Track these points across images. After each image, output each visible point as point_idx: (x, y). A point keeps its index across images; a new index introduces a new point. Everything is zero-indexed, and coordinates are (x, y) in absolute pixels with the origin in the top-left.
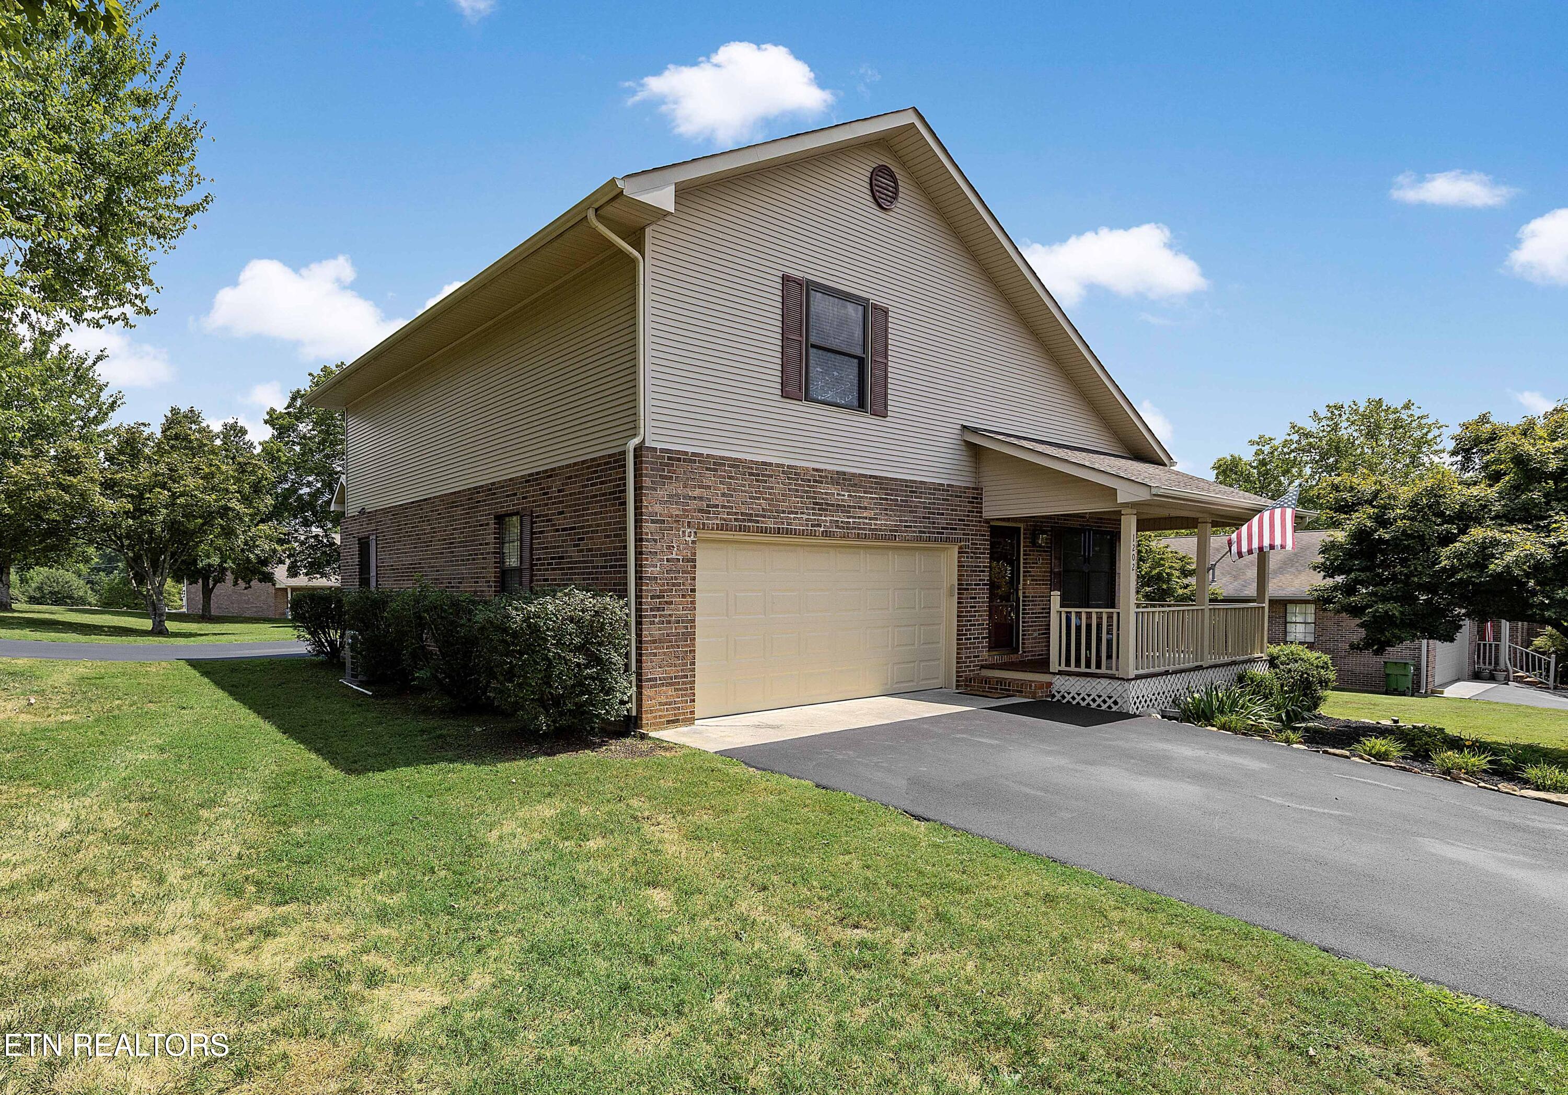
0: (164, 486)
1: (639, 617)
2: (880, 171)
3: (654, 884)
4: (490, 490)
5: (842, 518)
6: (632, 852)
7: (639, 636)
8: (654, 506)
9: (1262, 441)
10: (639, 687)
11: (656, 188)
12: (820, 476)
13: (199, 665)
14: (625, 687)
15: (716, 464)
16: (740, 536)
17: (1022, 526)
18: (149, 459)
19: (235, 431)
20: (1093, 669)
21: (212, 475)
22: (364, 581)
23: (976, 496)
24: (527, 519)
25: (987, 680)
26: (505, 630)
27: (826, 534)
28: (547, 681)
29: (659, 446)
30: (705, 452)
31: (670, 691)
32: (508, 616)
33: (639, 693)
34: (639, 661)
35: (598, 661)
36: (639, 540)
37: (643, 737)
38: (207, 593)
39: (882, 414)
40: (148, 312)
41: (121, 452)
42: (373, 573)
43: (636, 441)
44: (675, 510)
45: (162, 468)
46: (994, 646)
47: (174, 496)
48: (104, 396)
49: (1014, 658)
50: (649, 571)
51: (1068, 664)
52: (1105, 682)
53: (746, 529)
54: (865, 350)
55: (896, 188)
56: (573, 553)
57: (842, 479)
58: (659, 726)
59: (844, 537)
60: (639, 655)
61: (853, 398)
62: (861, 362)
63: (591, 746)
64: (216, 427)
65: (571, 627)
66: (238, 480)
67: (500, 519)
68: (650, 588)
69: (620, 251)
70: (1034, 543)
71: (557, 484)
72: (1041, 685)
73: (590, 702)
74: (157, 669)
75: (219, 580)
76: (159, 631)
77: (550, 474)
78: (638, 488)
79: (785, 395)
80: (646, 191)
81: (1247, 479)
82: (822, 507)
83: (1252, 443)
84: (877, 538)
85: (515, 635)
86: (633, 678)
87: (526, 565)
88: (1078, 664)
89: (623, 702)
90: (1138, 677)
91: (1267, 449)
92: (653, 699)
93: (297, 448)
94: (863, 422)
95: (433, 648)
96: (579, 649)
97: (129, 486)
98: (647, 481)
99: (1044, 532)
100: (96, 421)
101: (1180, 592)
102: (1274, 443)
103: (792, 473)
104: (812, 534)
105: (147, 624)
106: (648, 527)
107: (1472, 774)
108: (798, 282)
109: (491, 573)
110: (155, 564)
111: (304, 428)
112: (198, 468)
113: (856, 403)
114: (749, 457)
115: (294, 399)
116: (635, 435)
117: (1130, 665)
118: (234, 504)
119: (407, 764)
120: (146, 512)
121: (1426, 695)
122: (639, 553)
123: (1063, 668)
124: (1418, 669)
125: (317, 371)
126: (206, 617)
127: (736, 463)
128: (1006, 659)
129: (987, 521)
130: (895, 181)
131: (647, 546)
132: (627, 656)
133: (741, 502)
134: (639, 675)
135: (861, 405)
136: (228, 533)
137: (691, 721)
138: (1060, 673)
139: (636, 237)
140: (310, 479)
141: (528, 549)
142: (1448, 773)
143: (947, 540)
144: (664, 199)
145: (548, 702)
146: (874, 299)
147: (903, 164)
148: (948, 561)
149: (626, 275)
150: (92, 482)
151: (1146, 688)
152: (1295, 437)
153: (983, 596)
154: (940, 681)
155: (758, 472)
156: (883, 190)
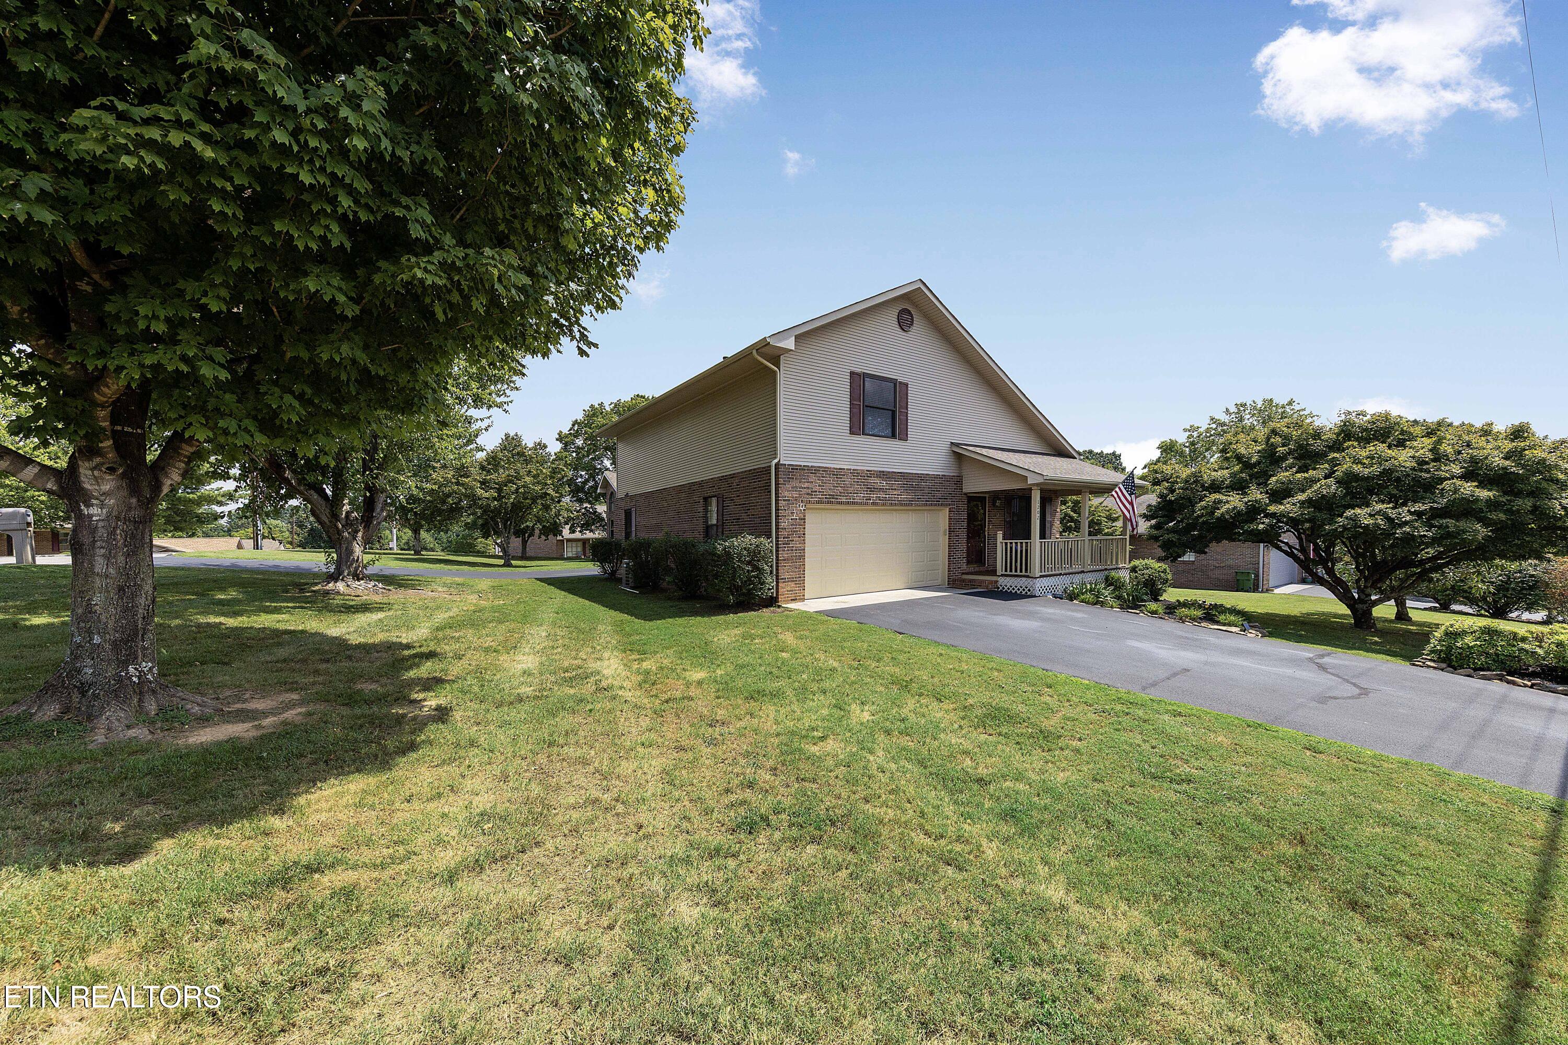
0: (513, 483)
1: (777, 548)
2: (905, 311)
3: (783, 651)
4: (700, 484)
5: (882, 495)
6: (774, 642)
7: (777, 557)
8: (785, 493)
9: (1193, 429)
10: (777, 582)
11: (786, 339)
12: (871, 474)
13: (544, 581)
14: (770, 581)
15: (815, 470)
16: (827, 506)
17: (987, 496)
19: (542, 446)
20: (1018, 573)
21: (538, 475)
22: (630, 534)
23: (958, 481)
24: (720, 499)
25: (964, 580)
26: (715, 554)
27: (873, 504)
28: (734, 578)
29: (787, 463)
30: (810, 464)
31: (793, 584)
32: (715, 548)
33: (777, 585)
34: (777, 570)
35: (756, 568)
36: (777, 510)
37: (779, 607)
38: (524, 543)
39: (904, 438)
40: (517, 389)
42: (633, 529)
43: (776, 461)
44: (795, 495)
45: (512, 473)
46: (969, 562)
47: (518, 488)
49: (982, 569)
50: (782, 525)
51: (1006, 571)
52: (1024, 579)
53: (831, 503)
54: (895, 407)
55: (912, 319)
56: (744, 516)
57: (882, 475)
58: (787, 602)
59: (883, 505)
60: (777, 566)
61: (889, 431)
62: (894, 412)
63: (755, 610)
64: (530, 445)
65: (745, 553)
67: (706, 499)
68: (783, 533)
69: (766, 367)
70: (994, 504)
71: (736, 481)
72: (991, 582)
73: (753, 589)
75: (531, 535)
76: (509, 565)
77: (732, 476)
78: (777, 484)
79: (852, 433)
80: (780, 341)
81: (1182, 454)
82: (872, 490)
83: (1185, 430)
84: (901, 505)
85: (719, 556)
86: (774, 578)
87: (720, 523)
88: (1011, 571)
89: (769, 589)
90: (1041, 576)
91: (1195, 434)
92: (784, 588)
93: (574, 454)
94: (896, 445)
95: (673, 566)
96: (749, 563)
97: (495, 483)
98: (781, 481)
99: (999, 499)
101: (1106, 531)
102: (1201, 430)
103: (855, 473)
104: (867, 504)
105: (502, 562)
106: (782, 503)
107: (1193, 619)
108: (857, 374)
109: (701, 528)
111: (579, 442)
112: (530, 472)
113: (890, 434)
114: (833, 466)
115: (573, 425)
116: (775, 458)
117: (1036, 571)
118: (550, 491)
119: (670, 617)
120: (504, 497)
121: (1262, 592)
122: (777, 516)
123: (1004, 573)
124: (1257, 576)
126: (524, 557)
127: (826, 469)
128: (977, 569)
129: (965, 494)
130: (912, 316)
131: (781, 513)
132: (771, 566)
133: (828, 489)
134: (777, 576)
135: (893, 436)
137: (803, 600)
138: (1002, 575)
139: (776, 361)
140: (583, 473)
141: (721, 513)
142: (1182, 620)
143: (942, 505)
144: (790, 344)
145: (734, 589)
146: (900, 379)
147: (916, 306)
148: (942, 518)
149: (771, 378)
150: (475, 480)
151: (1046, 582)
152: (1214, 426)
153: (963, 535)
154: (939, 582)
155: (838, 473)
156: (905, 321)
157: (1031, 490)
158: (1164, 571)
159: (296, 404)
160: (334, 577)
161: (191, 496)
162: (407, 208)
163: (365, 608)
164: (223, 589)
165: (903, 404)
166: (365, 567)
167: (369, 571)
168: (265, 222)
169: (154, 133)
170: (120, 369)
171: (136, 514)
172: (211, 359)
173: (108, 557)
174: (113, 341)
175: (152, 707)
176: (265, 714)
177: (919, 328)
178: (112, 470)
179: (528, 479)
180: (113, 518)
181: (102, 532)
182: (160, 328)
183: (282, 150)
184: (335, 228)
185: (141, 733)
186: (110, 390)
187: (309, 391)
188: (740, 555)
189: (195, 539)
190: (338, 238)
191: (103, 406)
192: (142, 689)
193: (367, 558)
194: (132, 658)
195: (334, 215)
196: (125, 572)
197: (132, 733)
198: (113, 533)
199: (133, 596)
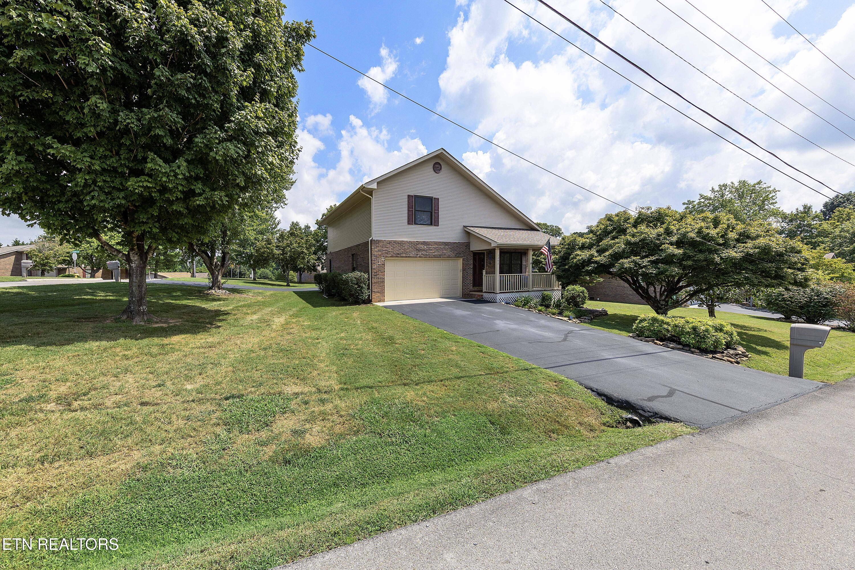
0: (289, 246)
1: (372, 277)
4: (351, 248)
5: (424, 253)
7: (371, 282)
8: (375, 253)
9: (689, 203)
11: (373, 184)
12: (418, 243)
13: (296, 293)
14: (367, 292)
15: (389, 242)
16: (396, 258)
17: (485, 252)
18: (286, 239)
19: (307, 227)
20: (491, 291)
22: (331, 271)
23: (468, 245)
24: (357, 255)
25: (468, 295)
27: (420, 257)
28: (350, 290)
29: (375, 239)
30: (383, 239)
31: (379, 294)
33: (371, 294)
34: (371, 287)
35: (359, 286)
36: (372, 260)
37: (372, 304)
38: (301, 275)
39: (437, 225)
41: (280, 238)
42: (332, 269)
43: (371, 238)
44: (380, 253)
45: (289, 242)
46: (474, 286)
47: (291, 249)
48: (276, 221)
49: (477, 288)
50: (374, 267)
51: (486, 290)
52: (492, 294)
53: (398, 257)
54: (432, 210)
56: (363, 263)
57: (425, 243)
58: (376, 302)
59: (425, 257)
61: (429, 222)
62: (431, 213)
63: (359, 305)
64: (303, 227)
65: (355, 280)
66: (306, 244)
67: (353, 255)
68: (374, 271)
69: (367, 197)
71: (360, 247)
72: (479, 295)
73: (358, 295)
74: (286, 293)
75: (304, 271)
76: (288, 285)
77: (359, 245)
78: (371, 249)
79: (409, 224)
80: (371, 185)
82: (419, 250)
83: (684, 204)
84: (435, 257)
85: (344, 281)
86: (370, 291)
87: (357, 266)
88: (488, 290)
90: (500, 293)
91: (691, 206)
92: (374, 296)
94: (432, 228)
96: (357, 284)
97: (282, 247)
98: (373, 247)
99: (492, 254)
100: (274, 228)
102: (694, 203)
103: (410, 243)
104: (416, 257)
105: (286, 284)
106: (373, 257)
108: (411, 196)
109: (351, 268)
110: (287, 267)
114: (398, 240)
115: (323, 216)
117: (497, 290)
118: (305, 251)
120: (285, 254)
125: (328, 207)
126: (300, 282)
127: (395, 242)
129: (472, 251)
131: (373, 262)
132: (368, 286)
133: (397, 250)
134: (372, 290)
135: (431, 224)
136: (304, 258)
137: (384, 301)
138: (485, 292)
139: (370, 194)
141: (357, 262)
143: (458, 257)
144: (374, 186)
145: (351, 295)
146: (434, 196)
147: (443, 160)
148: (460, 263)
149: (368, 201)
150: (273, 246)
151: (503, 296)
152: (703, 200)
153: (471, 272)
154: (458, 295)
155: (401, 243)
156: (437, 168)
157: (495, 249)
158: (583, 292)
159: (176, 235)
160: (211, 288)
161: (172, 253)
162: (195, 185)
163: (219, 300)
164: (176, 292)
165: (436, 208)
166: (222, 284)
167: (224, 286)
168: (164, 195)
169: (141, 184)
170: (137, 231)
171: (142, 266)
172: (155, 227)
173: (136, 277)
174: (136, 223)
175: (146, 318)
176: (171, 323)
177: (445, 169)
178: (137, 254)
179: (295, 245)
180: (137, 267)
181: (135, 271)
182: (144, 220)
183: (165, 182)
184: (179, 194)
185: (142, 323)
186: (136, 234)
187: (179, 231)
188: (352, 280)
189: (176, 273)
190: (180, 195)
191: (135, 238)
192: (143, 313)
193: (223, 281)
194: (141, 305)
195: (178, 191)
196: (139, 281)
197: (141, 323)
198: (137, 271)
199: (142, 288)
